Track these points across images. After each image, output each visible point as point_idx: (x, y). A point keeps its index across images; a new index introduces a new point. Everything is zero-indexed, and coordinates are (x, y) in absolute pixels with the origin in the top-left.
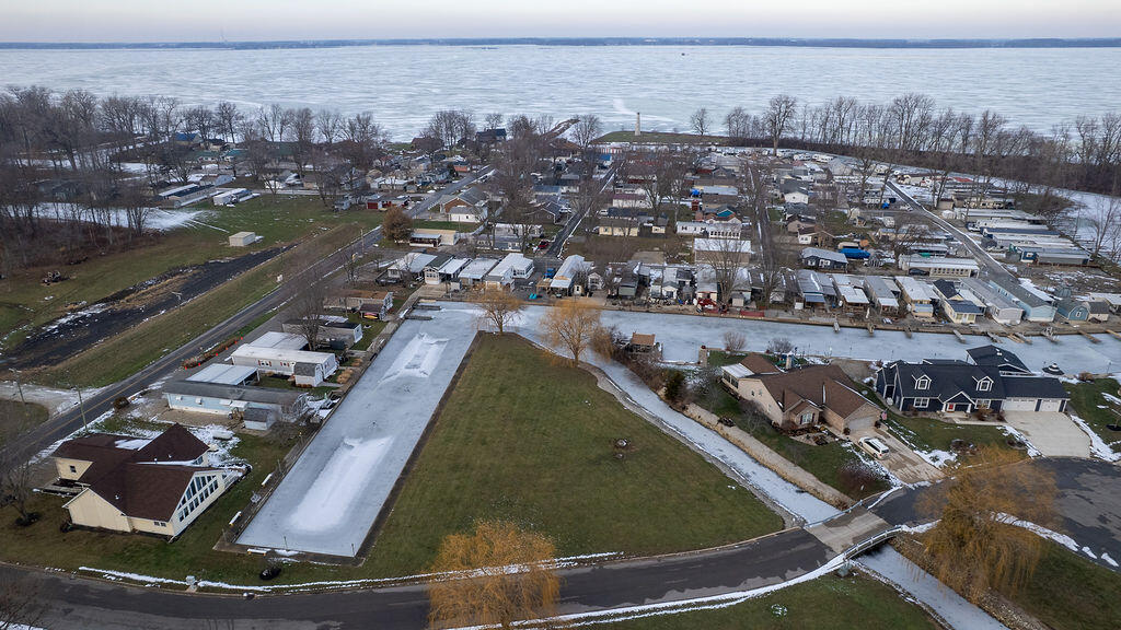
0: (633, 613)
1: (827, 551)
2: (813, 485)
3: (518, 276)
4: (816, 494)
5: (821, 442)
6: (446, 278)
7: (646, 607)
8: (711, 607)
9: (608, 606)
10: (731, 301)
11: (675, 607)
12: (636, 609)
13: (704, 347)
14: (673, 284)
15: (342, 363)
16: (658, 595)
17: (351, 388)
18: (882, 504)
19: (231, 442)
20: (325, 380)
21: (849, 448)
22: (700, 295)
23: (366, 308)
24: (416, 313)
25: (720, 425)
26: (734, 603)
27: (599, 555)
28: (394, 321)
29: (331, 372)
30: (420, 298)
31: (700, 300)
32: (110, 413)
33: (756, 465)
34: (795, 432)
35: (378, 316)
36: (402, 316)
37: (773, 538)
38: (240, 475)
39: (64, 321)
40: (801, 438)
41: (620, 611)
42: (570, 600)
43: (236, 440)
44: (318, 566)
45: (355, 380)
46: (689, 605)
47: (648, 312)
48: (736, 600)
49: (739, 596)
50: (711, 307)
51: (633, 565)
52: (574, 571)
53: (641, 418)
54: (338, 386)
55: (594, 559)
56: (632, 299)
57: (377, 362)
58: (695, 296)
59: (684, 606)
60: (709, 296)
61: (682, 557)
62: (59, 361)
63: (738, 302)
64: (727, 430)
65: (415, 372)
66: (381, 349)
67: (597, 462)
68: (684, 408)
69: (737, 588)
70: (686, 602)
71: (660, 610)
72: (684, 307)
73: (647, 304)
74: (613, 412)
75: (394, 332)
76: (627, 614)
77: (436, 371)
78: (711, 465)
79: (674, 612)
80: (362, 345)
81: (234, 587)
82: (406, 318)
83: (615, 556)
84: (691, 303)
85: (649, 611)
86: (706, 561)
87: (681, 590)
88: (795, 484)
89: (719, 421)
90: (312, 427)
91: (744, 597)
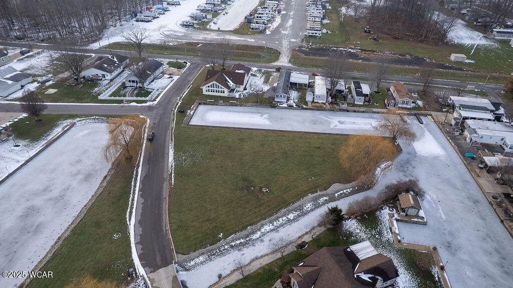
0: (135, 188)
7: (137, 192)
8: (128, 212)
15: (331, 103)
16: (142, 196)
17: (311, 109)
19: (259, 92)
20: (313, 101)
25: (300, 242)
28: (389, 110)
32: (274, 70)
36: (398, 112)
38: (237, 97)
41: (138, 184)
43: (262, 93)
45: (317, 109)
46: (132, 204)
48: (130, 221)
49: (132, 224)
51: (164, 190)
52: (165, 173)
54: (309, 105)
55: (171, 178)
57: (341, 113)
61: (165, 207)
69: (137, 223)
70: (135, 204)
74: (302, 188)
75: (378, 113)
79: (130, 200)
81: (177, 107)
83: (171, 184)
88: (229, 275)
89: (303, 242)
91: (130, 225)
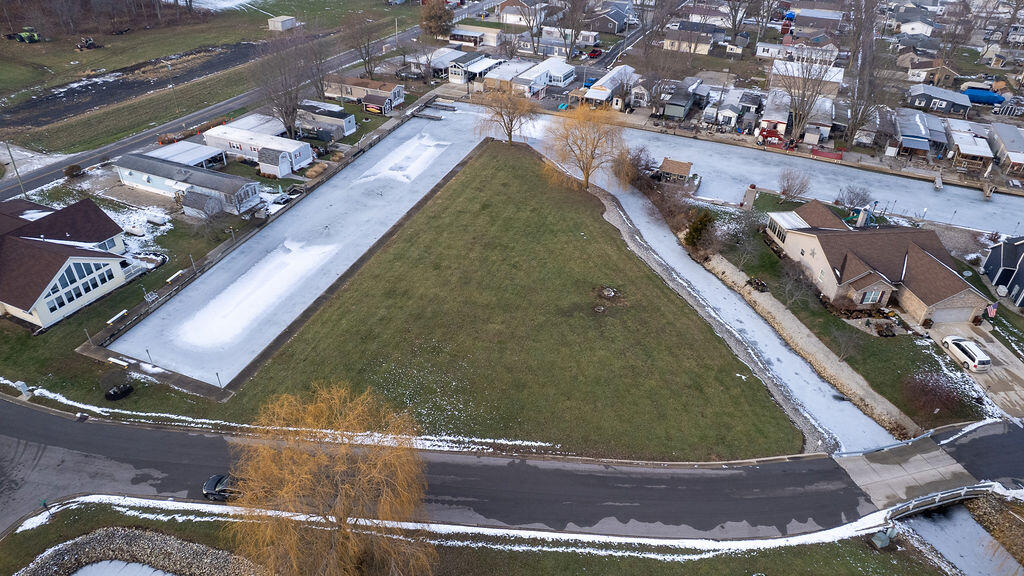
0: (543, 542)
1: (862, 500)
2: (861, 393)
3: (554, 83)
4: (863, 407)
5: (886, 333)
6: (471, 77)
7: (564, 537)
8: (660, 557)
9: (512, 522)
10: (802, 136)
11: (607, 546)
12: (549, 536)
13: (753, 187)
14: (733, 108)
15: (320, 155)
16: (587, 521)
17: (319, 184)
18: (964, 441)
19: (162, 228)
20: (293, 172)
21: (927, 347)
22: (764, 125)
23: (369, 99)
24: (428, 112)
25: (748, 287)
26: (696, 557)
27: (526, 443)
28: (396, 118)
29: (304, 164)
30: (437, 96)
31: (763, 130)
32: (61, 181)
33: (784, 350)
34: (852, 311)
35: (381, 109)
36: (409, 113)
37: (781, 463)
38: (151, 266)
39: (75, 85)
40: (858, 323)
41: (525, 534)
42: (464, 503)
43: (169, 226)
44: (176, 392)
45: (327, 176)
46: (629, 547)
47: (695, 138)
48: (701, 552)
49: (707, 546)
50: (775, 140)
51: (569, 466)
52: (485, 460)
53: (645, 264)
54: (306, 180)
55: (516, 448)
56: (680, 120)
57: (361, 160)
58: (758, 125)
59: (620, 547)
60: (775, 127)
61: (641, 467)
62: (46, 123)
63: (811, 138)
64: (756, 295)
65: (399, 176)
66: (371, 146)
67: (567, 313)
68: (707, 259)
69: (707, 533)
70: (623, 540)
71: (584, 545)
72: (742, 137)
73: (697, 129)
74: (610, 251)
75: (394, 129)
76: (534, 542)
77: (421, 177)
78: (721, 341)
79: (603, 553)
80: (351, 140)
81: (70, 403)
82: (413, 116)
83: (546, 450)
84: (751, 133)
85: (567, 544)
86: (674, 481)
87: (624, 520)
88: (834, 386)
89: (749, 283)
90: (256, 222)
91: (714, 550)
